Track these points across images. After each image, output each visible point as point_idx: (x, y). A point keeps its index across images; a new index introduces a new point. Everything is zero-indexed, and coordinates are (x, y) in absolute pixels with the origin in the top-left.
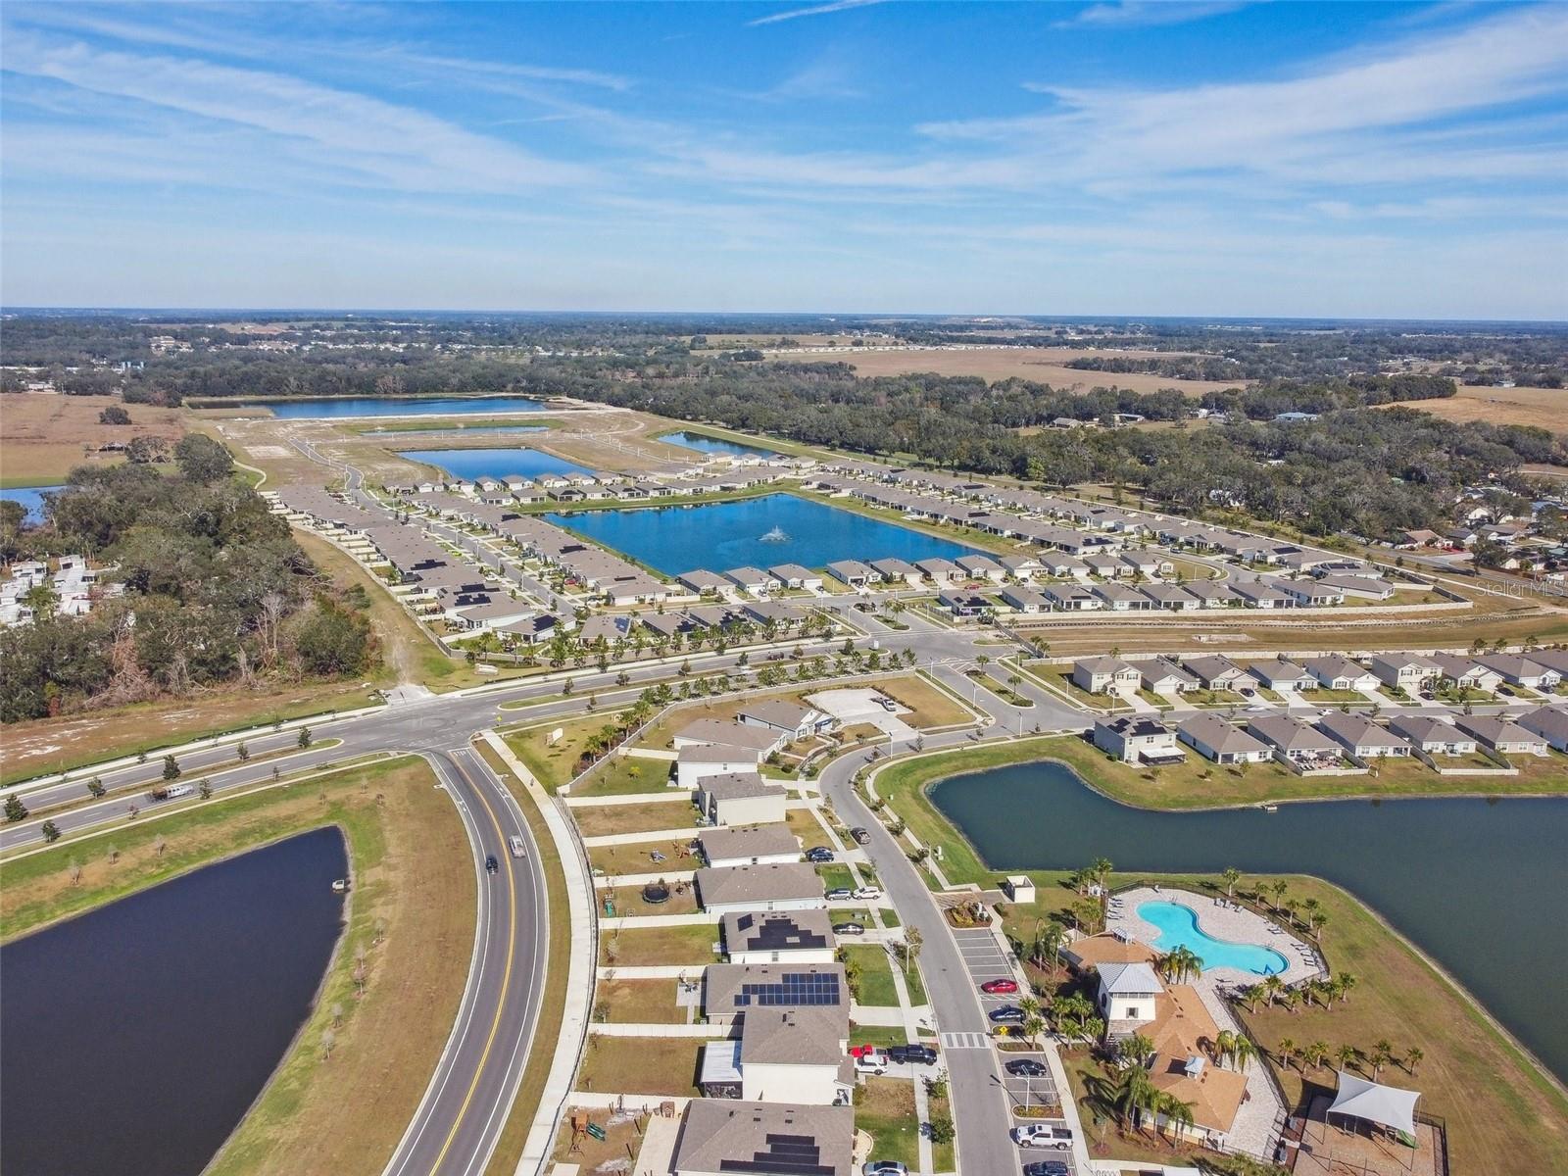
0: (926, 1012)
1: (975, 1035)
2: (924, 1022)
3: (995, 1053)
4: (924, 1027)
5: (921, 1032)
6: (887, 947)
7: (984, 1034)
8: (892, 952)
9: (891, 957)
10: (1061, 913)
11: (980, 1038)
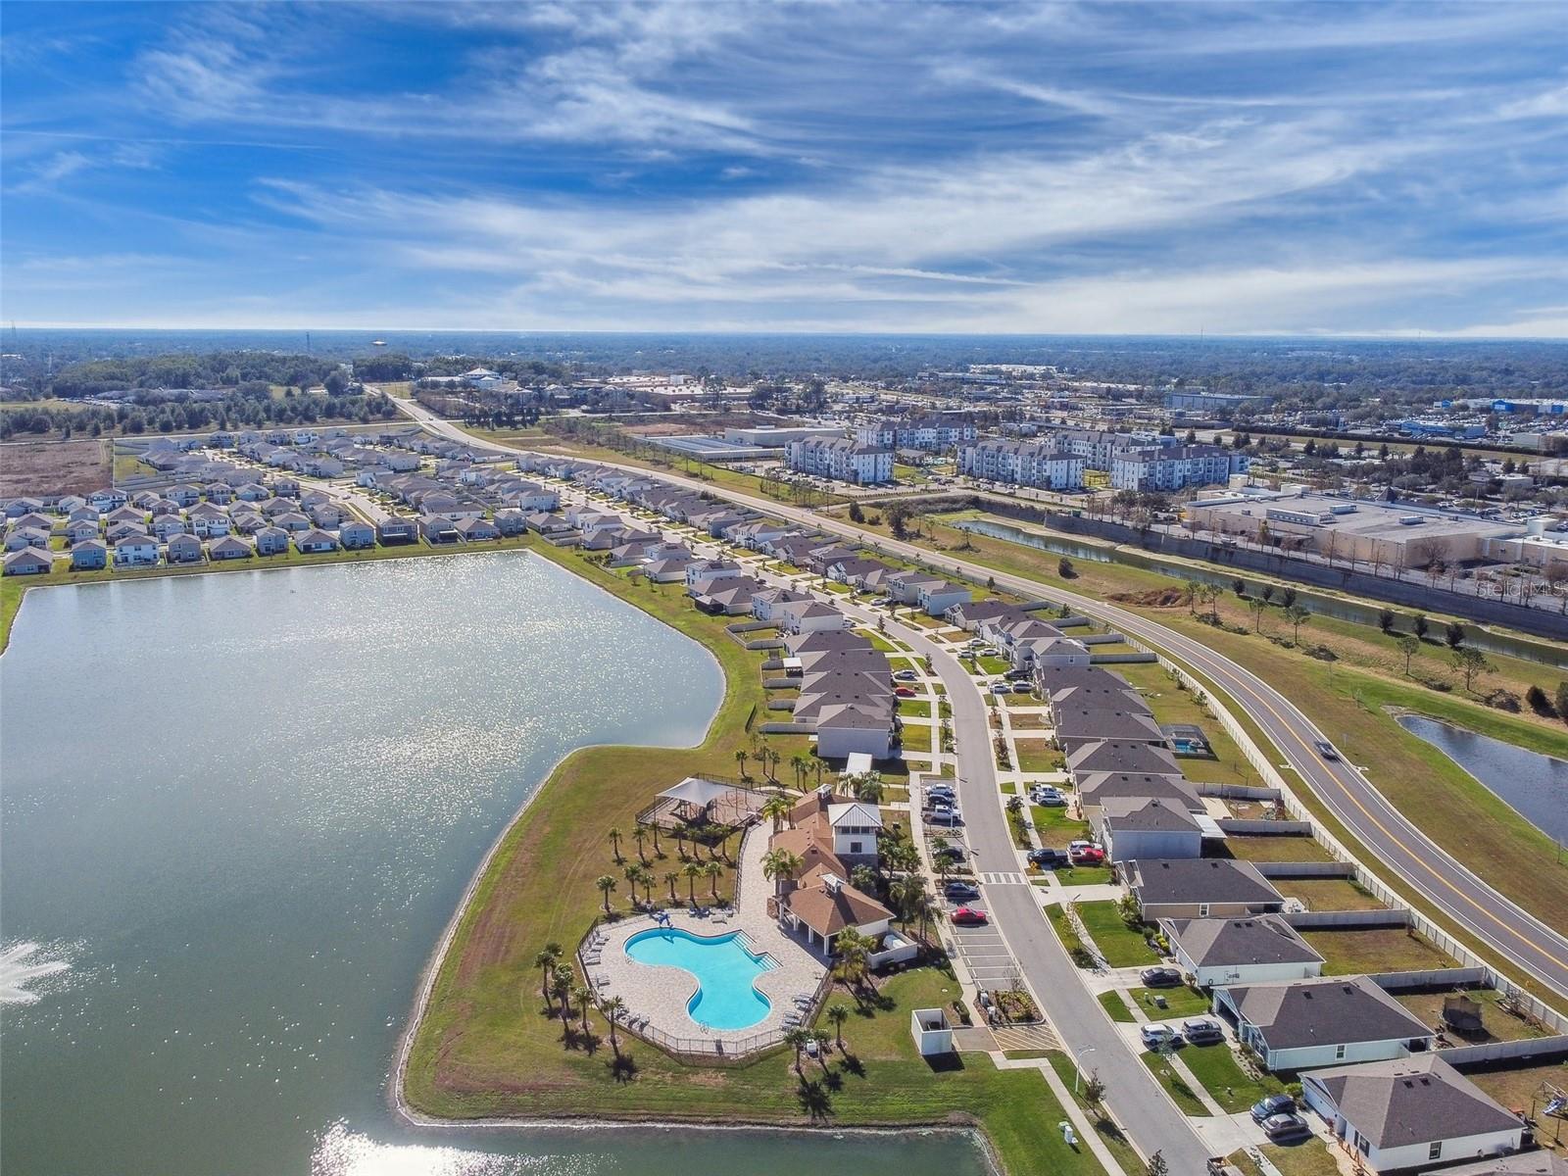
0: (1043, 899)
1: (994, 882)
2: (1043, 891)
3: (975, 870)
4: (1042, 887)
5: (1046, 883)
6: (1104, 965)
7: (985, 882)
8: (1096, 959)
9: (1097, 955)
10: (877, 1012)
11: (988, 880)
